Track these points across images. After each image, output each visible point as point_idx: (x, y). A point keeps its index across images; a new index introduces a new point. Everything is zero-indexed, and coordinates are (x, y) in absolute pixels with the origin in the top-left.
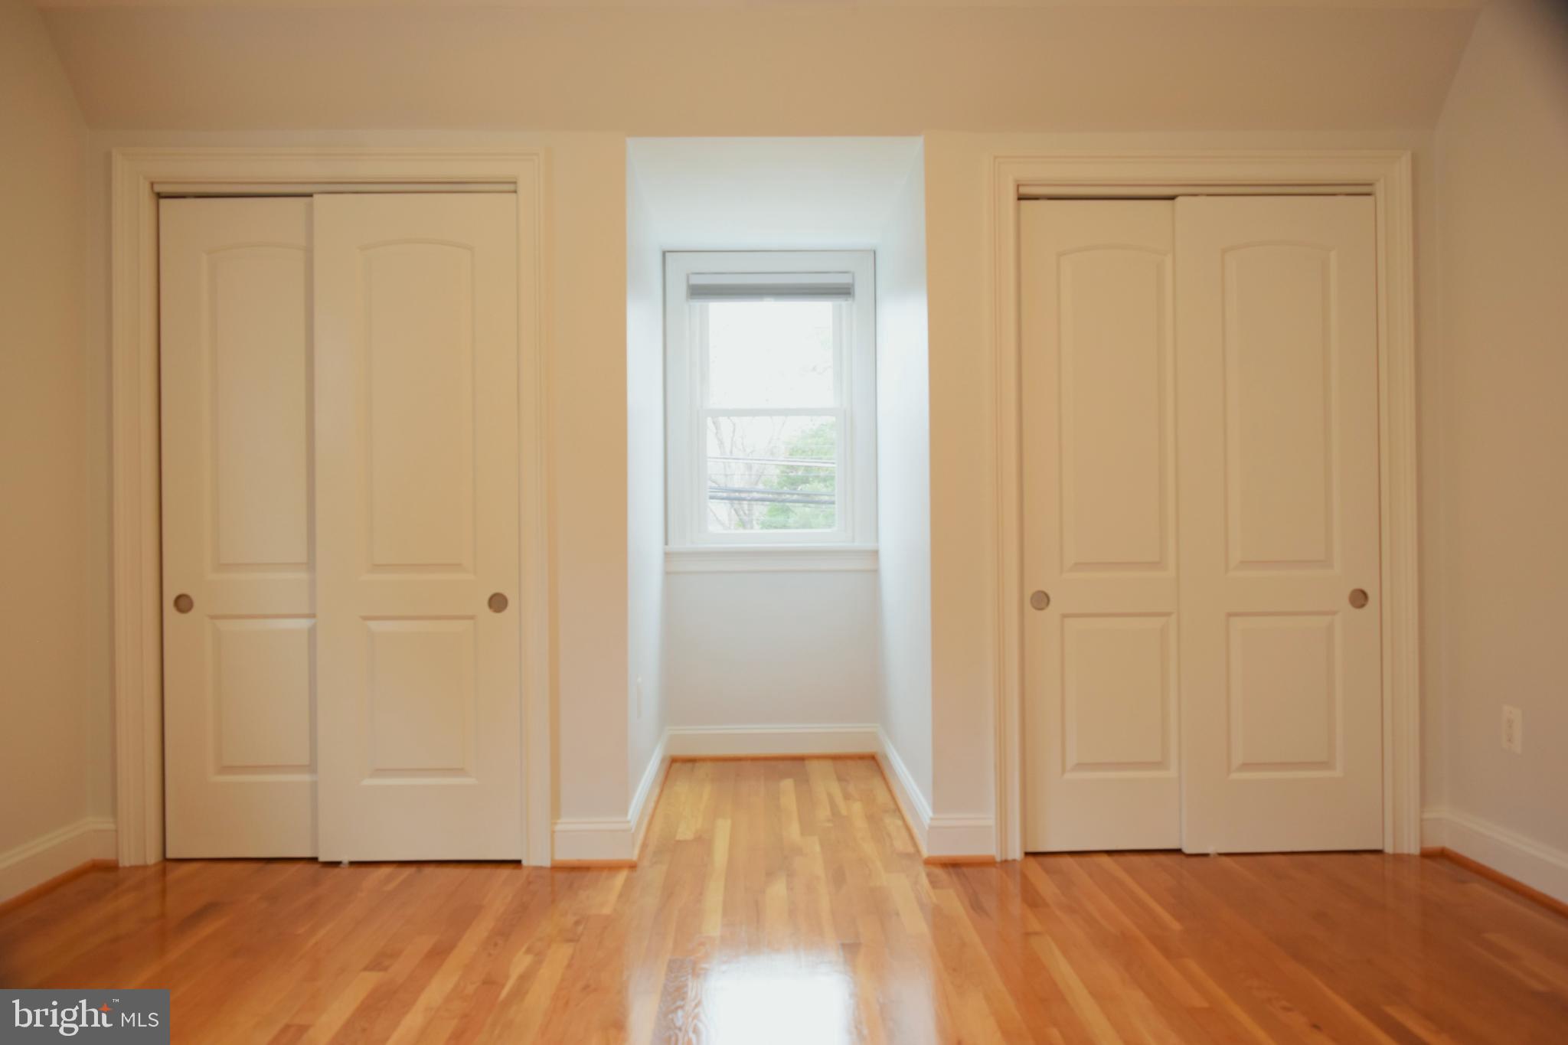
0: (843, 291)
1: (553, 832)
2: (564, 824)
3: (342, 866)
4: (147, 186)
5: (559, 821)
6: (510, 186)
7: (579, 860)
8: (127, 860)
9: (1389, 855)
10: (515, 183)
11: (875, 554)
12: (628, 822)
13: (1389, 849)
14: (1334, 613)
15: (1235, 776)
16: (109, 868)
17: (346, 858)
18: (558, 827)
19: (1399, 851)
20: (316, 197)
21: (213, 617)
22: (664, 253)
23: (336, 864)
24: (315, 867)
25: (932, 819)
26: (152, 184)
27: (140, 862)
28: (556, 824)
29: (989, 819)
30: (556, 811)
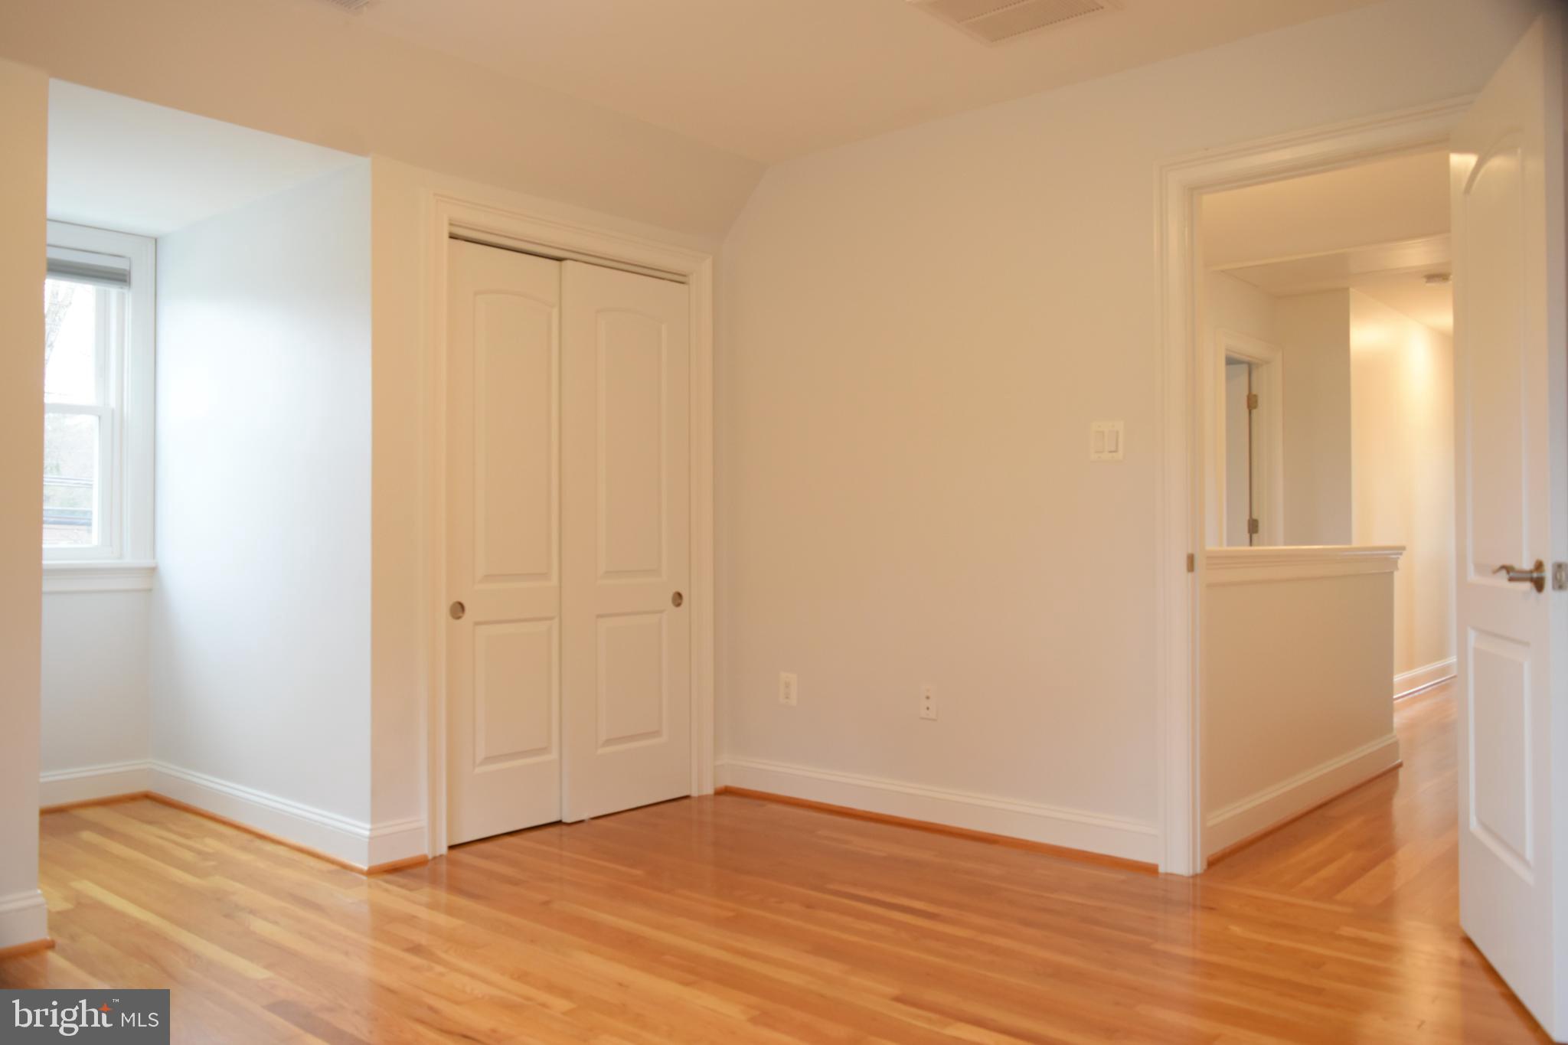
0: (119, 278)
9: (695, 797)
11: (153, 571)
13: (694, 793)
14: (661, 612)
15: (601, 751)
19: (701, 794)
25: (371, 830)
29: (423, 819)
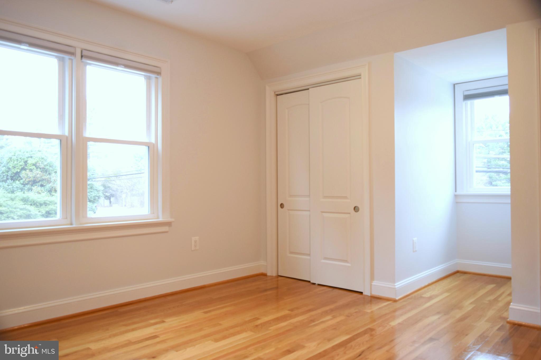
1: (371, 285)
2: (374, 283)
3: (316, 285)
4: (273, 93)
5: (374, 282)
6: (358, 76)
7: (379, 296)
8: (269, 274)
10: (360, 75)
12: (395, 286)
16: (264, 275)
17: (317, 283)
18: (373, 284)
20: (310, 89)
21: (289, 210)
22: (454, 85)
23: (314, 284)
24: (309, 284)
26: (275, 92)
27: (272, 275)
28: (372, 282)
30: (372, 278)
